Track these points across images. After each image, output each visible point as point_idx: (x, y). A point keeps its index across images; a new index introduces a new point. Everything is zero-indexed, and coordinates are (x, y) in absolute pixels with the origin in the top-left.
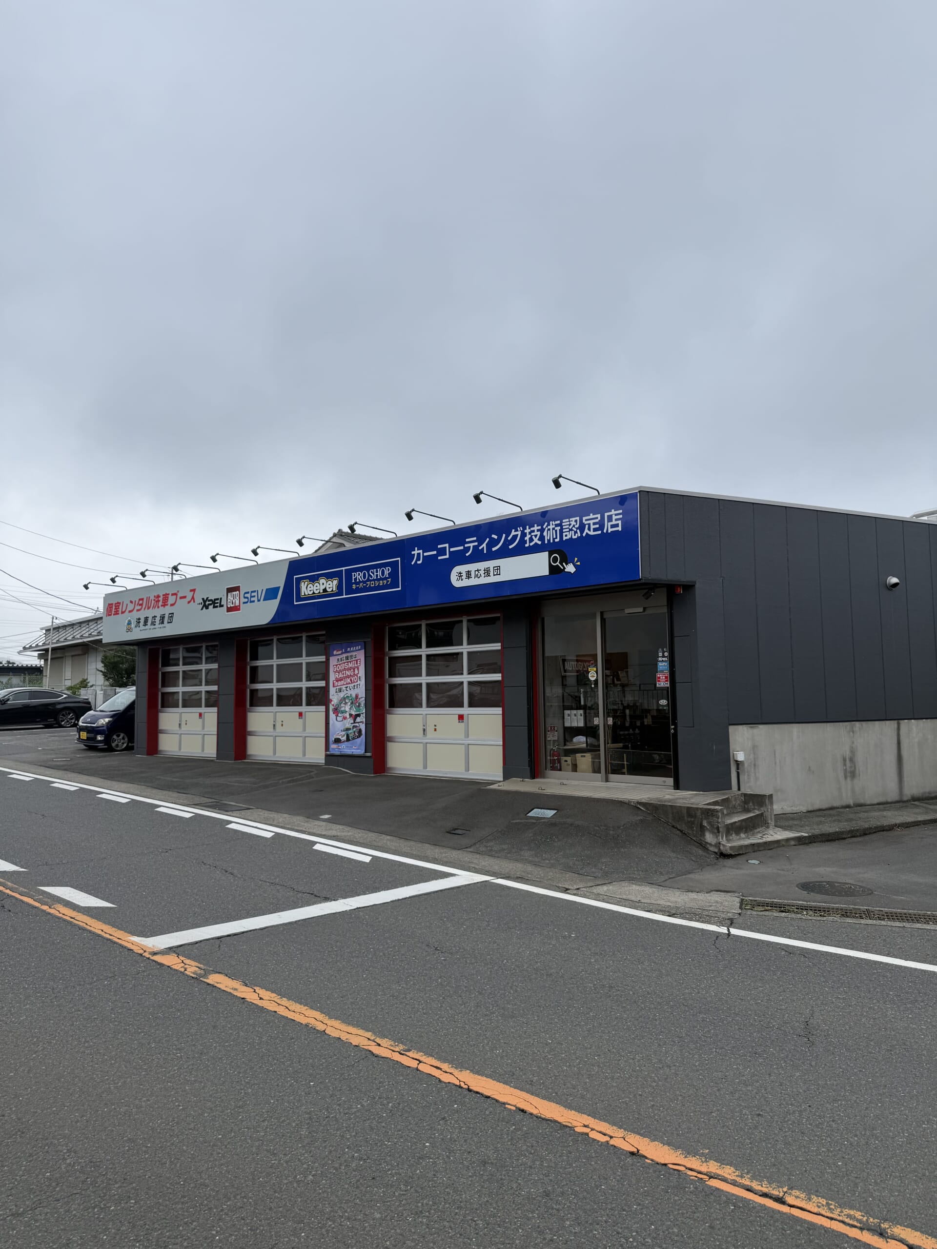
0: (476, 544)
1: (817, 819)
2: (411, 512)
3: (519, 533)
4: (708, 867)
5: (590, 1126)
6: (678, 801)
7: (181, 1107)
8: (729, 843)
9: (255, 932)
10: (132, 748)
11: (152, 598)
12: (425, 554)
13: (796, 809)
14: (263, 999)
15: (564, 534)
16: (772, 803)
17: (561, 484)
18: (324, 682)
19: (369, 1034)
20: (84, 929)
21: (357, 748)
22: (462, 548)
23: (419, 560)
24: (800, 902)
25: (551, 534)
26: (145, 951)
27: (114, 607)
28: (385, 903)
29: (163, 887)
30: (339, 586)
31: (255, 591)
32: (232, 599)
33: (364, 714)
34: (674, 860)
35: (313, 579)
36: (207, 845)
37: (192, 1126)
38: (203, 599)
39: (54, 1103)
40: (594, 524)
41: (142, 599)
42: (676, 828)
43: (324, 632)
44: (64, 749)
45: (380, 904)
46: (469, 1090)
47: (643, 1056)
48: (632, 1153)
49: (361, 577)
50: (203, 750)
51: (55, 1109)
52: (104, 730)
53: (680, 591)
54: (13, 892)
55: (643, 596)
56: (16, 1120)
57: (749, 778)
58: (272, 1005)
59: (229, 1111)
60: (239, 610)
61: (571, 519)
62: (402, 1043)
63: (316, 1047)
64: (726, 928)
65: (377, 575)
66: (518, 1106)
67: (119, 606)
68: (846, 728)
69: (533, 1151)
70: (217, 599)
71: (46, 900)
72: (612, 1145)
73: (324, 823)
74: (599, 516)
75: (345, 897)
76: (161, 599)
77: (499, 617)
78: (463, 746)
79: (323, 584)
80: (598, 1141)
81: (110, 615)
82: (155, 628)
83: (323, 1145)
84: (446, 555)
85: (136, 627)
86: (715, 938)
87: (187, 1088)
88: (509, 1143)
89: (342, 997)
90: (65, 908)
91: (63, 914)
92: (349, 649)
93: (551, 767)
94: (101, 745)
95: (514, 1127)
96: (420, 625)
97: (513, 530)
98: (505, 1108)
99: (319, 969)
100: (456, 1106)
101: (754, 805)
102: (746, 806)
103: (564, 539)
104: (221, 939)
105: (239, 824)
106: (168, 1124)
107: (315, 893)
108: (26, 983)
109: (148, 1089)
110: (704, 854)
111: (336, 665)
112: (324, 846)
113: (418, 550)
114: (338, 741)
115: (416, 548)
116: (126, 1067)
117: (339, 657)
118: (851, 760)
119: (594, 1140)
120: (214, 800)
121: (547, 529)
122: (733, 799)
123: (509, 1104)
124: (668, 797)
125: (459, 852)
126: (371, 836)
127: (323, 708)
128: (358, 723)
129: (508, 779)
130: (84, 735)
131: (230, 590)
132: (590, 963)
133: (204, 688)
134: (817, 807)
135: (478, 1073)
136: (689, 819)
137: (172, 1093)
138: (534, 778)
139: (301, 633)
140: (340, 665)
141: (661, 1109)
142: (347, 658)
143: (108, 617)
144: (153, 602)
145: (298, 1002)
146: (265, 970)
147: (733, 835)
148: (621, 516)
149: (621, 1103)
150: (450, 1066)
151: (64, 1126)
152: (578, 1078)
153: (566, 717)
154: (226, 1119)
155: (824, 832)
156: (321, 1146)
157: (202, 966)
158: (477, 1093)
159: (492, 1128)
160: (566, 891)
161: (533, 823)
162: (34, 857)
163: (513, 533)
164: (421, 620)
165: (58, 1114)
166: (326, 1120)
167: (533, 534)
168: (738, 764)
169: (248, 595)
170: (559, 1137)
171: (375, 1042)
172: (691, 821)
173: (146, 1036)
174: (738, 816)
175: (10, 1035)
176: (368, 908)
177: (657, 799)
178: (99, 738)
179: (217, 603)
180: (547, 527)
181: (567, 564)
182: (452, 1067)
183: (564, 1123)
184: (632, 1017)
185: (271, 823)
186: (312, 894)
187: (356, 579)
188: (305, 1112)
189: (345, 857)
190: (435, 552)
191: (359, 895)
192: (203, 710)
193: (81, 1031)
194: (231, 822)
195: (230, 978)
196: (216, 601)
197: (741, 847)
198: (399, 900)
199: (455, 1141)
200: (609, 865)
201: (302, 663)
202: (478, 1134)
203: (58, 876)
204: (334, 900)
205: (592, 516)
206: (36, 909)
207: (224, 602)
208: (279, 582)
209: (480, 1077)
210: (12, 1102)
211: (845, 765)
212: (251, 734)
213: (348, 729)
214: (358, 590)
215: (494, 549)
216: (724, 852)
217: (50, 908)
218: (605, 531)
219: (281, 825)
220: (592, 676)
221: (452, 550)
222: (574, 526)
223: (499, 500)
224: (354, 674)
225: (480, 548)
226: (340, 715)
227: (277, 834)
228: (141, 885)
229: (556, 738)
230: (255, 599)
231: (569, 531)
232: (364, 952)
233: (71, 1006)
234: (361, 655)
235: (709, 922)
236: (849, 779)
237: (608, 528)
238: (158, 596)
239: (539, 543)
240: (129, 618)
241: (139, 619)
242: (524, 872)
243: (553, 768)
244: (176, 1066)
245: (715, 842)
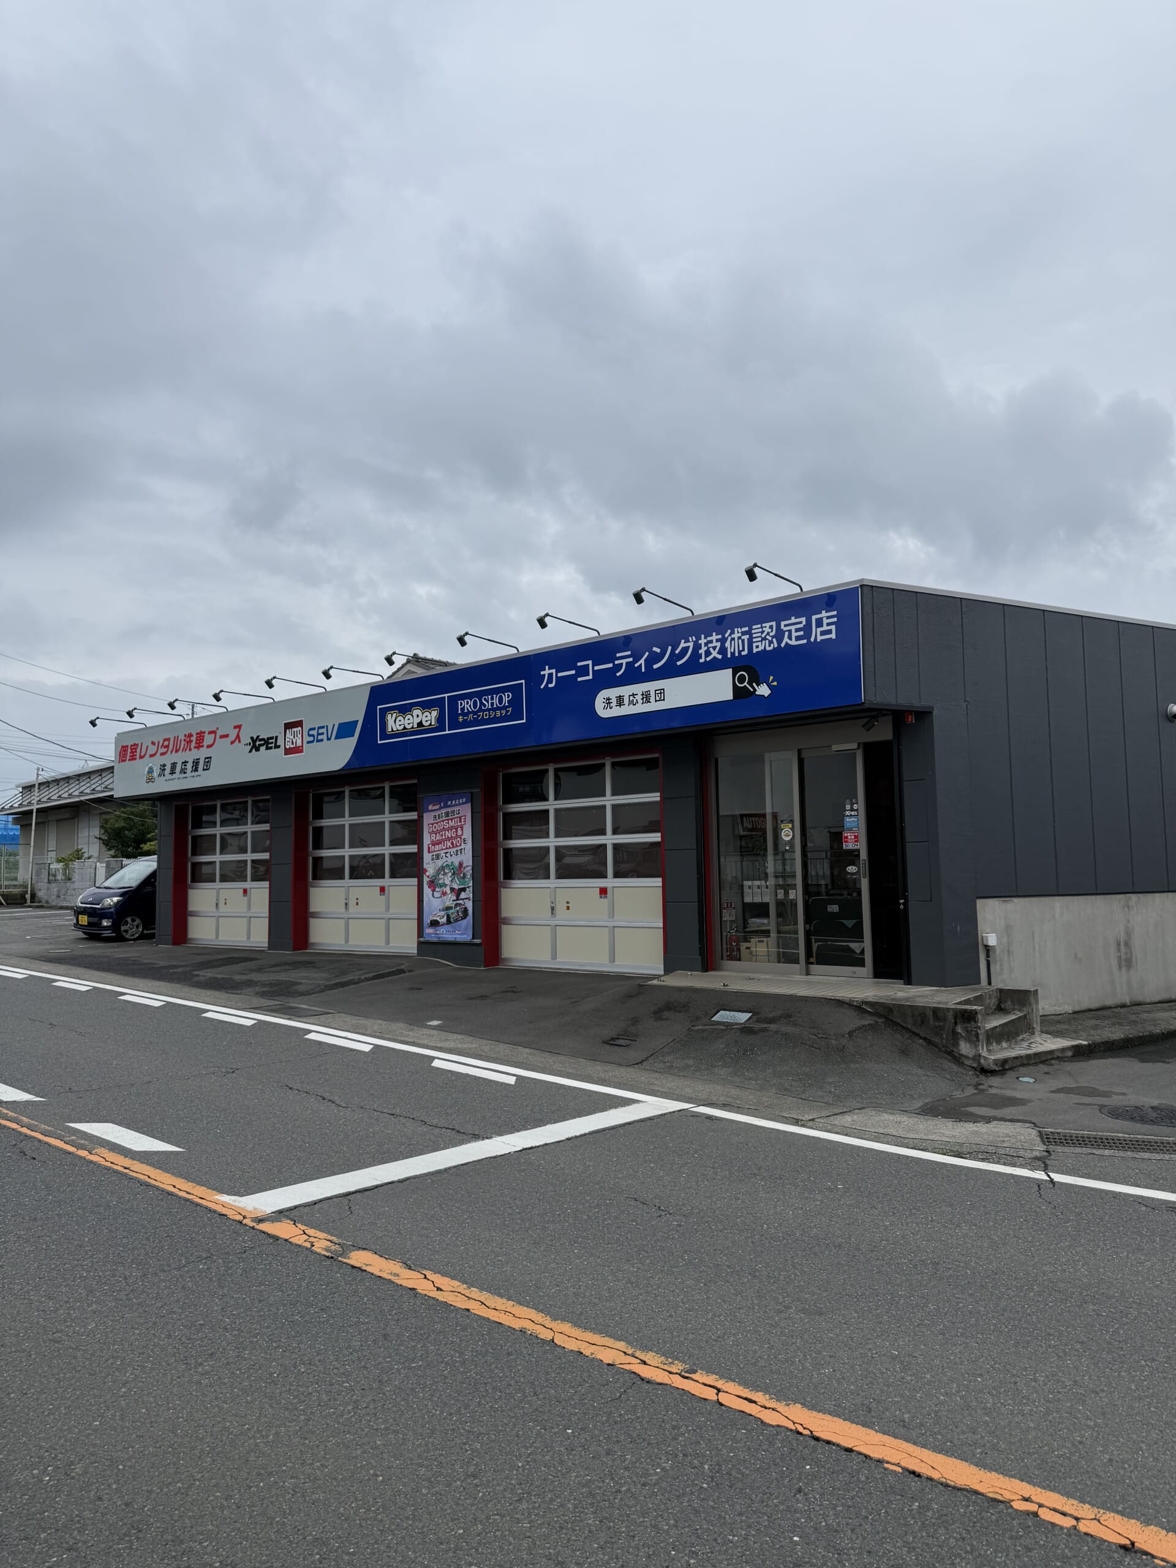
0: (631, 659)
1: (1094, 1022)
2: (544, 617)
3: (691, 644)
4: (969, 1087)
5: (1033, 1498)
6: (917, 999)
7: (381, 1478)
8: (991, 1055)
9: (392, 1185)
10: (152, 936)
11: (182, 737)
12: (560, 675)
13: (1059, 1009)
14: (441, 1290)
15: (754, 645)
16: (1037, 1002)
17: (758, 576)
18: (416, 846)
19: (621, 1345)
20: (148, 1185)
21: (462, 932)
22: (611, 665)
23: (552, 683)
24: (1120, 1135)
25: (736, 643)
26: (244, 1217)
27: (129, 750)
28: (559, 1142)
29: (242, 1121)
30: (440, 719)
31: (323, 727)
32: (292, 737)
33: (471, 889)
34: (923, 1078)
35: (404, 710)
36: (286, 1062)
37: (409, 1511)
38: (252, 738)
39: (176, 1473)
40: (797, 630)
41: (168, 740)
42: (918, 1035)
43: (415, 781)
44: (60, 937)
45: (553, 1143)
46: (817, 1439)
47: (1047, 1376)
48: (1124, 1547)
49: (470, 706)
50: (249, 937)
51: (179, 1485)
52: (111, 912)
53: (911, 719)
54: (32, 1131)
55: (863, 726)
56: (123, 1507)
57: (1001, 969)
58: (458, 1299)
59: (459, 1483)
60: (302, 751)
61: (764, 625)
62: (677, 1359)
63: (551, 1368)
64: (1043, 1173)
65: (492, 704)
66: (903, 1464)
67: (136, 749)
68: (1120, 901)
69: (969, 1548)
70: (272, 738)
71: (82, 1142)
72: (1086, 1534)
73: (435, 1032)
74: (803, 620)
75: (501, 1134)
76: (194, 738)
77: (658, 758)
78: (607, 929)
79: (418, 716)
80: (1062, 1528)
81: (125, 761)
82: (186, 778)
83: (632, 1544)
84: (589, 675)
85: (160, 775)
86: (1036, 1188)
87: (379, 1442)
88: (924, 1534)
89: (558, 1286)
90: (111, 1153)
91: (112, 1163)
92: (449, 803)
93: (728, 956)
94: (107, 934)
95: (917, 1504)
96: (547, 771)
97: (683, 641)
98: (886, 1469)
99: (506, 1242)
100: (808, 1467)
101: (1014, 1006)
102: (1003, 1006)
103: (754, 652)
104: (349, 1197)
105: (321, 1034)
106: (369, 1510)
107: (457, 1128)
108: (84, 1269)
109: (318, 1446)
110: (960, 1070)
111: (433, 824)
112: (445, 1062)
113: (549, 669)
114: (434, 924)
115: (547, 667)
116: (271, 1406)
117: (436, 813)
118: (1126, 944)
119: (1053, 1525)
120: (277, 1003)
121: (730, 638)
122: (987, 996)
123: (888, 1462)
124: (900, 994)
125: (629, 1069)
126: (503, 1049)
127: (414, 881)
128: (463, 899)
129: (671, 974)
130: (84, 920)
131: (288, 726)
132: (887, 1227)
133: (249, 857)
134: (1085, 1006)
135: (812, 1407)
136: (937, 1024)
137: (359, 1452)
138: (707, 971)
139: (383, 782)
140: (437, 823)
141: (1126, 1466)
142: (447, 814)
143: (123, 763)
144: (183, 743)
145: (495, 1294)
146: (428, 1244)
147: (994, 1044)
148: (835, 619)
149: (1059, 1458)
150: (767, 1396)
151: (202, 1517)
152: (970, 1415)
153: (746, 890)
154: (459, 1499)
155: (1106, 1039)
156: (629, 1546)
157: (334, 1239)
158: (828, 1442)
159: (883, 1506)
160: (797, 1122)
161: (722, 1030)
162: (51, 1081)
163: (683, 645)
164: (546, 762)
165: (187, 1495)
166: (619, 1497)
167: (710, 645)
168: (988, 949)
169: (314, 732)
170: (997, 1521)
171: (636, 1358)
172: (939, 1026)
173: (287, 1354)
174: (997, 1019)
175: (79, 1354)
176: (539, 1149)
177: (886, 996)
178: (105, 923)
179: (272, 743)
180: (730, 635)
181: (758, 685)
182: (773, 1398)
183: (991, 1495)
184: (994, 1312)
185: (364, 1032)
186: (452, 1129)
187: (463, 709)
188: (579, 1483)
189: (479, 1078)
190: (573, 672)
191: (518, 1131)
192: (248, 885)
193: (186, 1347)
194: (310, 1031)
195: (382, 1257)
196: (270, 741)
197: (1005, 1061)
198: (576, 1137)
199: (836, 1531)
200: (840, 1086)
201: (384, 822)
202: (867, 1517)
203: (90, 1107)
204: (487, 1138)
205: (793, 620)
206: (71, 1156)
207: (280, 742)
208: (358, 715)
209: (820, 1415)
210: (108, 1473)
211: (1119, 951)
212: (315, 915)
213: (448, 908)
214: (466, 724)
215: (655, 667)
216: (986, 1066)
217: (91, 1154)
218: (812, 640)
219: (378, 1034)
220: (787, 834)
221: (596, 668)
222: (768, 634)
223: (665, 599)
224: (457, 835)
225: (636, 665)
226: (437, 889)
227: (376, 1046)
228: (210, 1119)
229: (734, 919)
230: (324, 737)
231: (761, 641)
232: (559, 1215)
233: (159, 1304)
234: (466, 810)
235: (1014, 1165)
236: (1124, 969)
237: (817, 635)
238: (190, 735)
239: (720, 657)
240: (150, 765)
241: (164, 765)
242: (729, 1097)
243: (731, 958)
244: (347, 1404)
245: (973, 1054)
